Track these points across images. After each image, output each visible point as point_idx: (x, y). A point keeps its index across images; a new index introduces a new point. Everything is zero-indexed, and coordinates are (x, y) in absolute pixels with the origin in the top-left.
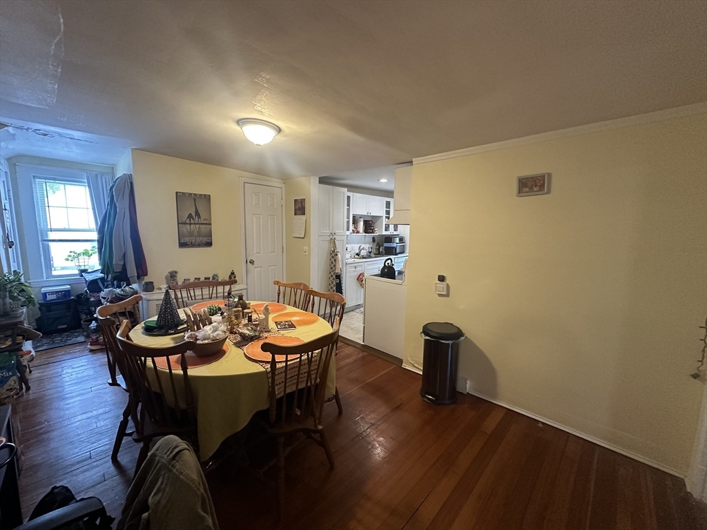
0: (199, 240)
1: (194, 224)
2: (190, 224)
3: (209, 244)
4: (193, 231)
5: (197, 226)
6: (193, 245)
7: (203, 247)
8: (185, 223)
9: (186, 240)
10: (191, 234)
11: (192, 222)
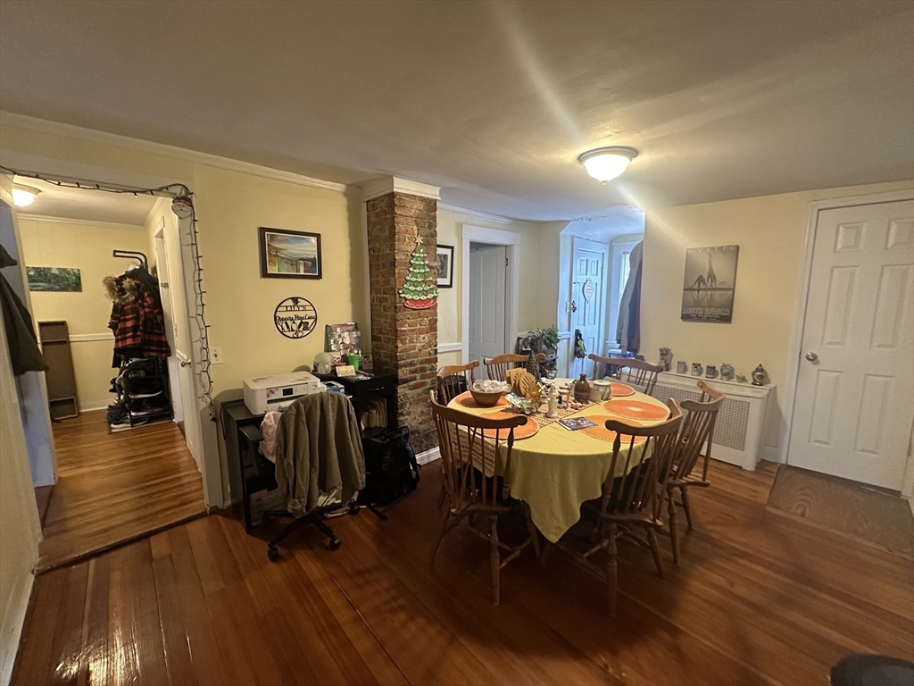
0: (709, 312)
1: (705, 289)
2: (699, 290)
3: (726, 319)
4: (702, 300)
5: (709, 292)
6: (699, 319)
7: (714, 322)
8: (692, 289)
9: (691, 311)
10: (698, 304)
11: (702, 286)
